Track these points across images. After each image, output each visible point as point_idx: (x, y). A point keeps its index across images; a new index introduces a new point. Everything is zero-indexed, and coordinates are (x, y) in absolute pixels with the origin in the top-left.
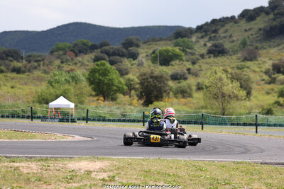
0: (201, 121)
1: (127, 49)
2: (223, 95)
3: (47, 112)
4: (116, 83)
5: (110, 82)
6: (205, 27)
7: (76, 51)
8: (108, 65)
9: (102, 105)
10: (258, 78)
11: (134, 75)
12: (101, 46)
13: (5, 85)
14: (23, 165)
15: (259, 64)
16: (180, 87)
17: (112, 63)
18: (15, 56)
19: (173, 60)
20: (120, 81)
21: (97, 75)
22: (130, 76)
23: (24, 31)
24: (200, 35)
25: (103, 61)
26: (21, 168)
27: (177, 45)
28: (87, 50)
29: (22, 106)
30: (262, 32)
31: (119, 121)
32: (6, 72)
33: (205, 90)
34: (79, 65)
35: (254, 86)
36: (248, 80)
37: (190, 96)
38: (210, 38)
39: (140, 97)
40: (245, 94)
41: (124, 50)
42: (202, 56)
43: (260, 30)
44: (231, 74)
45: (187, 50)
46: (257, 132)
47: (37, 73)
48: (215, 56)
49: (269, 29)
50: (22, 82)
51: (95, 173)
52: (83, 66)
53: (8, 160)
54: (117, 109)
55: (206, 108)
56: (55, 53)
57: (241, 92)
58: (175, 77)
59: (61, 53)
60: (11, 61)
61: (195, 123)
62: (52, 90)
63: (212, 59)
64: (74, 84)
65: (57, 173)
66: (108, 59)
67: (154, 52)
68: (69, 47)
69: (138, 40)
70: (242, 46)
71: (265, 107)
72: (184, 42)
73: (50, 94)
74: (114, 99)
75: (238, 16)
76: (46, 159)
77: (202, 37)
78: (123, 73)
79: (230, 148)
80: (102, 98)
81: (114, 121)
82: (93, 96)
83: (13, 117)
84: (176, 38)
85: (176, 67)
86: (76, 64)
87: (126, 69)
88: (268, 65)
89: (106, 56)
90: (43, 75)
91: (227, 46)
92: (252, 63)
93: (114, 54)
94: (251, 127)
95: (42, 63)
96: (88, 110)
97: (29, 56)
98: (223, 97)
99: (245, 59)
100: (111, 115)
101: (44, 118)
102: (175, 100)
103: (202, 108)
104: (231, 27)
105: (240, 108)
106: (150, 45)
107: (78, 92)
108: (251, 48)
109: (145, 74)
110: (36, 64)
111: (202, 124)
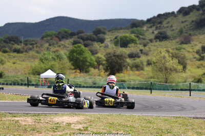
0: (150, 87)
1: (96, 35)
2: (166, 69)
3: (39, 81)
4: (89, 60)
5: (84, 60)
6: (153, 20)
7: (60, 37)
8: (83, 47)
9: (78, 76)
10: (191, 56)
11: (102, 54)
12: (78, 33)
13: (8, 62)
14: (22, 119)
15: (192, 46)
16: (135, 63)
17: (86, 46)
18: (16, 40)
19: (129, 43)
20: (91, 58)
21: (75, 54)
22: (99, 55)
23: (22, 23)
24: (149, 25)
25: (79, 45)
26: (20, 121)
27: (133, 32)
28: (67, 37)
29: (21, 77)
30: (194, 23)
31: (91, 87)
32: (10, 52)
33: (153, 65)
34: (62, 47)
35: (188, 62)
36: (184, 58)
37: (142, 69)
38: (157, 27)
39: (106, 70)
40: (182, 68)
41: (95, 37)
42: (151, 41)
43: (193, 21)
44: (172, 53)
45: (140, 36)
46: (190, 95)
47: (32, 53)
48: (160, 41)
49: (199, 21)
50: (21, 59)
51: (74, 125)
52: (65, 48)
53: (11, 115)
54: (90, 78)
55: (154, 78)
56: (45, 39)
57: (179, 66)
58: (131, 56)
59: (49, 38)
60: (13, 44)
61: (146, 89)
62: (43, 65)
63: (158, 43)
64: (58, 60)
65: (46, 125)
66: (83, 43)
67: (116, 38)
68: (55, 35)
69: (104, 29)
70: (179, 33)
71: (197, 77)
72: (137, 30)
73: (41, 68)
74: (87, 72)
75: (177, 12)
76: (39, 115)
77: (151, 27)
78: (94, 53)
79: (171, 107)
80: (78, 71)
81: (87, 87)
82: (72, 69)
83: (14, 84)
84: (132, 27)
85: (132, 49)
86: (60, 46)
87: (96, 50)
88: (199, 47)
89: (81, 41)
90: (37, 54)
91: (169, 33)
92: (187, 45)
93: (87, 39)
94: (186, 91)
95: (35, 46)
96: (68, 80)
97: (26, 41)
98: (166, 70)
99: (182, 43)
100: (85, 83)
101: (37, 85)
102: (131, 72)
103: (151, 78)
104: (172, 20)
105: (178, 78)
106: (113, 32)
107: (62, 66)
108: (186, 34)
109: (110, 54)
110: (31, 46)
111: (151, 89)
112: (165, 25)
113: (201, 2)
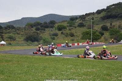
42: (76, 27)
43: (101, 17)
75: (96, 12)
112: (87, 19)
113: (108, 7)
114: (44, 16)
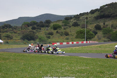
23: (27, 17)
42: (70, 27)
43: (94, 17)
70: (86, 23)
75: (89, 12)
112: (81, 19)
113: (101, 7)
114: (40, 16)
